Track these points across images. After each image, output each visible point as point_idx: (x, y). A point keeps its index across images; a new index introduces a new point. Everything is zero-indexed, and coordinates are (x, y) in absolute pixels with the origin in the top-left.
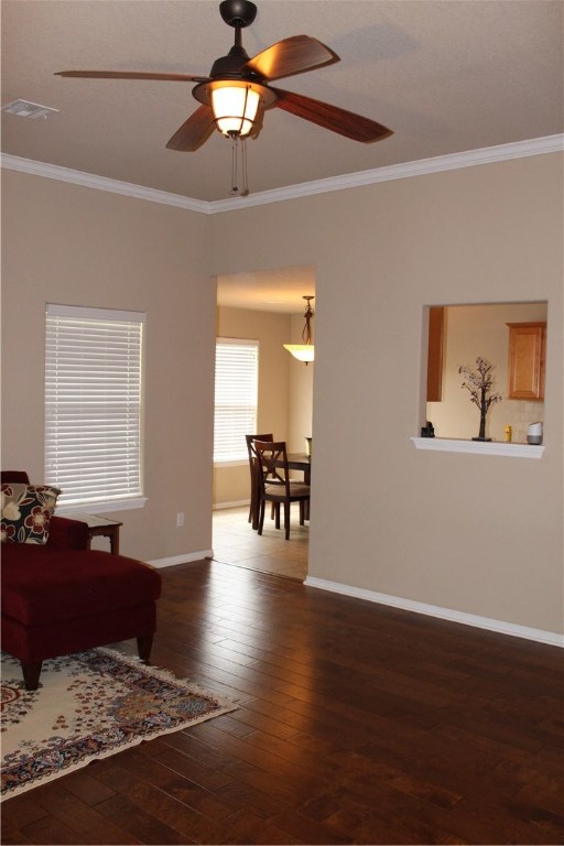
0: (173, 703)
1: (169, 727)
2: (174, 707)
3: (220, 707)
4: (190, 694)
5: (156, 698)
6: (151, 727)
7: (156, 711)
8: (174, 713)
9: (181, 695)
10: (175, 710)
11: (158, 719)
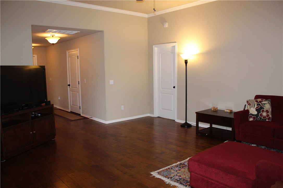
0: (173, 174)
1: (172, 166)
2: (173, 173)
3: (157, 173)
4: (168, 178)
5: (180, 176)
6: (178, 166)
7: (178, 171)
8: (172, 171)
9: (172, 178)
10: (172, 172)
11: (177, 169)
